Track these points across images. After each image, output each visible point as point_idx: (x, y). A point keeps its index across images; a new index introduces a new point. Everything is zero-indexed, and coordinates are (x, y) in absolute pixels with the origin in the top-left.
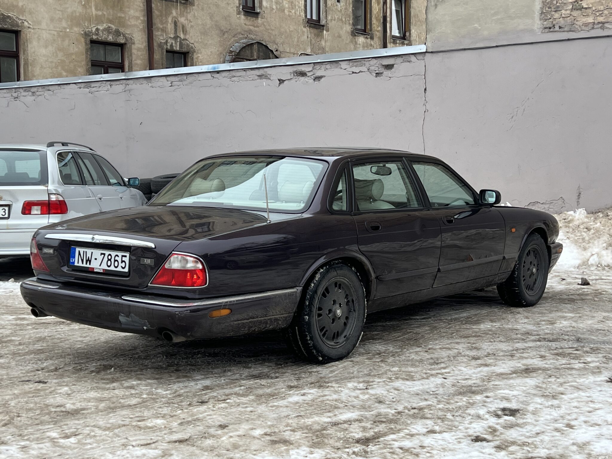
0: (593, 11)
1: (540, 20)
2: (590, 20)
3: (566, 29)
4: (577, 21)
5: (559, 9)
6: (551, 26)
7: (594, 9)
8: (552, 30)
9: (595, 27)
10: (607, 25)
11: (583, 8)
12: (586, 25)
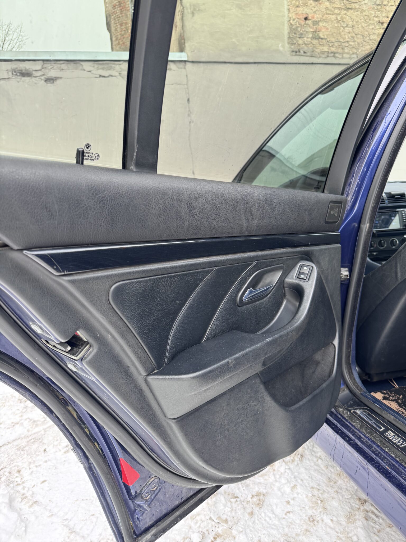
0: (328, 41)
1: (289, 43)
2: (326, 49)
3: (308, 54)
4: (316, 48)
5: (302, 36)
6: (297, 50)
7: (328, 40)
8: (298, 53)
9: (330, 55)
10: (337, 55)
11: (320, 38)
12: (323, 53)
